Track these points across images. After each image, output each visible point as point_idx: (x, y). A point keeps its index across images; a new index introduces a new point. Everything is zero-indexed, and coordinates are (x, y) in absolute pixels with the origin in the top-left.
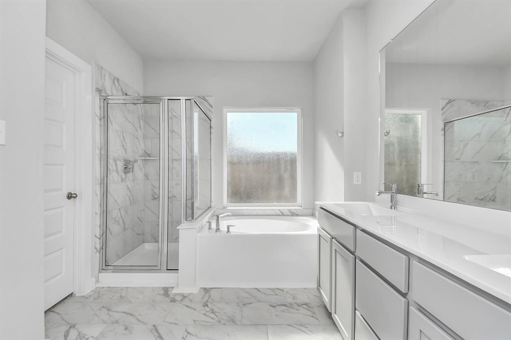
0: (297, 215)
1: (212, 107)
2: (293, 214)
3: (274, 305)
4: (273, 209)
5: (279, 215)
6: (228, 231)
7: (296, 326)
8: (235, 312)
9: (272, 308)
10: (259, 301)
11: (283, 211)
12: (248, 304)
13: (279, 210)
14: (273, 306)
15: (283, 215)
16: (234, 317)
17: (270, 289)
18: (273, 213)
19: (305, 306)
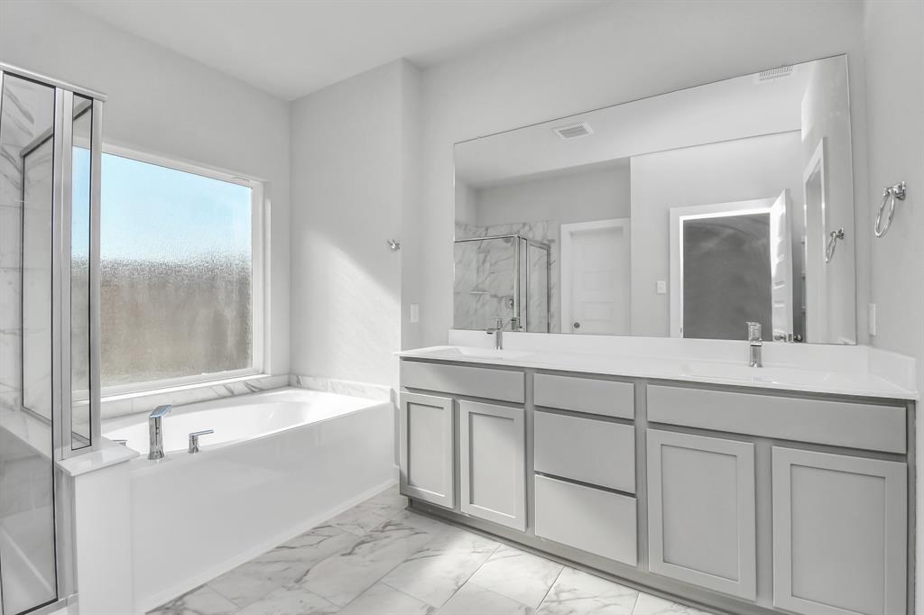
0: (262, 390)
1: (32, 121)
2: (254, 390)
3: (348, 551)
4: (210, 387)
5: (224, 397)
6: (194, 449)
7: (415, 556)
8: (301, 602)
9: (350, 557)
10: (316, 561)
11: (232, 388)
12: (305, 575)
13: (224, 385)
14: (350, 554)
15: (232, 394)
16: (311, 608)
17: (307, 534)
18: (211, 394)
19: (389, 528)
